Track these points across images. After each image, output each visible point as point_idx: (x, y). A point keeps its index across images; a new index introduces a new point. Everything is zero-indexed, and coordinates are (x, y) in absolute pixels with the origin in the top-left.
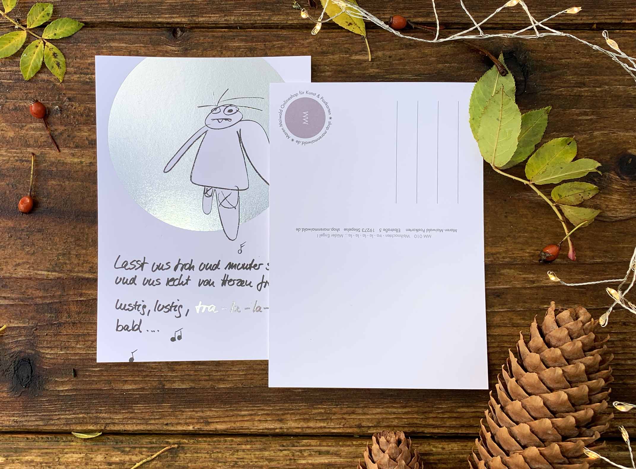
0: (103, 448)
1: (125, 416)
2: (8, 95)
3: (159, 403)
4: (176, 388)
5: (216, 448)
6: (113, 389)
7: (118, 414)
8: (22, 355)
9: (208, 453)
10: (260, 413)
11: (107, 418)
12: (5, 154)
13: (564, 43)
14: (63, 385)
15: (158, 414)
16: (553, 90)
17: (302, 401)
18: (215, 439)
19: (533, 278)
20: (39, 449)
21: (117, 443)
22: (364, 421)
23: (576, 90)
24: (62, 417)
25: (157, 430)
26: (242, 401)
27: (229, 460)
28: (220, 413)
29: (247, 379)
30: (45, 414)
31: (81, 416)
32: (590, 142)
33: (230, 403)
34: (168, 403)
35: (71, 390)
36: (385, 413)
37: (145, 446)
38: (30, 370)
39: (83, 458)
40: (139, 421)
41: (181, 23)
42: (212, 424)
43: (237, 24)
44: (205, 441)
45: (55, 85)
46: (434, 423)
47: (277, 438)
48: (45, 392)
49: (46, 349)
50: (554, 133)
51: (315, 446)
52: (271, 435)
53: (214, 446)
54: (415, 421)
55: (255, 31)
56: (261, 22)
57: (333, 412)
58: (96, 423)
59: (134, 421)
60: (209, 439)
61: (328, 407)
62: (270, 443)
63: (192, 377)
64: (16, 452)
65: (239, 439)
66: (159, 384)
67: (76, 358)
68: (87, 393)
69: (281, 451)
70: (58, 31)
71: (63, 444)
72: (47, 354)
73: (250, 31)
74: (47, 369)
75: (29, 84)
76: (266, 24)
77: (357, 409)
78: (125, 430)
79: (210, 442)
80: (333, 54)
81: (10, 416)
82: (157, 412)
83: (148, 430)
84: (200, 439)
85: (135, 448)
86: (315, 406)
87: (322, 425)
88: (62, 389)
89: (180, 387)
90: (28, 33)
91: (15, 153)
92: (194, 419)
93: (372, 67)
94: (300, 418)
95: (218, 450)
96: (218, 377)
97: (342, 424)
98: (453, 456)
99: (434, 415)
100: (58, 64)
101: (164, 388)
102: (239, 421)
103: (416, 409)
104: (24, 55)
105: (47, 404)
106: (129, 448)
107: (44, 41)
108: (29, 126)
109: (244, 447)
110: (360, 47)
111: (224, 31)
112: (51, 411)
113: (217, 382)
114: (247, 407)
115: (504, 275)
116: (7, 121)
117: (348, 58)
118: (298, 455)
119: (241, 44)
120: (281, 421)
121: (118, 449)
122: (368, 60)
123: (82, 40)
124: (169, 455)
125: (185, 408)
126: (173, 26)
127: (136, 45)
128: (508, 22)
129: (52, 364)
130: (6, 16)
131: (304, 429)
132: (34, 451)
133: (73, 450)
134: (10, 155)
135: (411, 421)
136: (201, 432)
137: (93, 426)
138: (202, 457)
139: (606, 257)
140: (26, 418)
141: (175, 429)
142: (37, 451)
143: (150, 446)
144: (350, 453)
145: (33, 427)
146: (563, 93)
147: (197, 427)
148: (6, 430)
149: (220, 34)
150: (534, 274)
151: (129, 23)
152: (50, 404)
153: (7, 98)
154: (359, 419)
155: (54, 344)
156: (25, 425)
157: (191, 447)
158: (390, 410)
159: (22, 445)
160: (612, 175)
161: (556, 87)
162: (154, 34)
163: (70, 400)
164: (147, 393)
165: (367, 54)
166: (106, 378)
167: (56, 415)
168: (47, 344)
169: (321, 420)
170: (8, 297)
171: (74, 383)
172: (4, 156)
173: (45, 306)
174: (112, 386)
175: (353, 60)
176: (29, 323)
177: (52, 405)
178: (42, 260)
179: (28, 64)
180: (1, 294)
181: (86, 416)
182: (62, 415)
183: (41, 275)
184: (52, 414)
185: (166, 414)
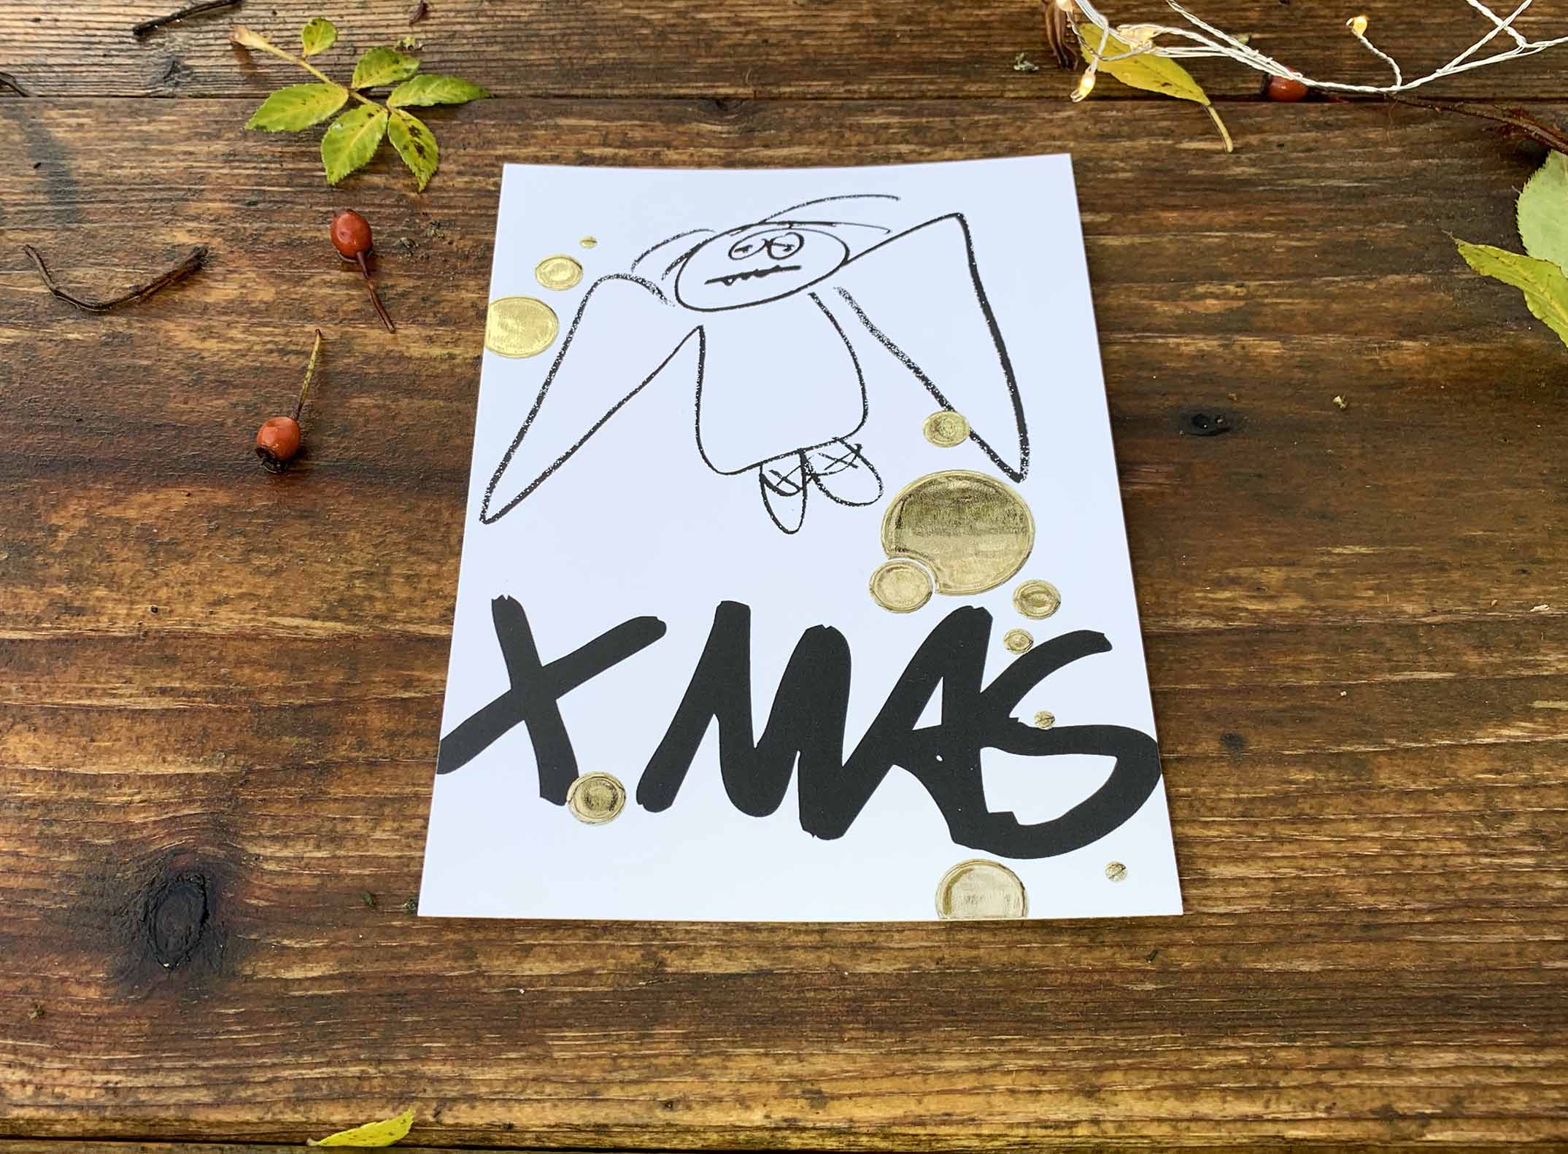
1: (515, 1073)
2: (276, 216)
3: (642, 1027)
4: (704, 974)
6: (481, 974)
7: (490, 1066)
8: (183, 861)
10: (1012, 1064)
11: (450, 1079)
14: (305, 960)
15: (637, 1063)
17: (1162, 1021)
22: (1400, 1098)
24: (286, 1073)
26: (943, 1022)
28: (865, 1064)
29: (957, 947)
30: (224, 1062)
31: (354, 1070)
33: (900, 1028)
34: (676, 1026)
35: (332, 977)
36: (1475, 1069)
38: (200, 912)
40: (564, 1092)
41: (737, 95)
42: (836, 1103)
45: (403, 197)
48: (234, 986)
49: (267, 843)
57: (1281, 1062)
58: (407, 1101)
59: (548, 1089)
61: (1259, 1045)
66: (645, 961)
67: (367, 872)
68: (389, 989)
70: (428, 94)
72: (266, 859)
74: (257, 908)
77: (1367, 1054)
78: (510, 1127)
81: (93, 1071)
82: (632, 1058)
87: (1247, 1108)
88: (300, 974)
89: (720, 971)
90: (350, 97)
91: (270, 334)
92: (769, 1081)
93: (1237, 163)
94: (1162, 1082)
96: (855, 941)
97: (1321, 1106)
100: (420, 149)
101: (664, 973)
102: (937, 1092)
104: (336, 128)
105: (239, 1028)
112: (245, 1053)
113: (849, 953)
114: (963, 1042)
116: (261, 268)
117: (1171, 146)
120: (1091, 1093)
123: (485, 114)
125: (733, 1044)
126: (718, 99)
127: (622, 123)
129: (279, 891)
131: (1182, 1126)
134: (253, 338)
137: (394, 1109)
140: (151, 1079)
141: (698, 1123)
147: (780, 1116)
152: (246, 1027)
154: (1381, 1088)
155: (297, 827)
156: (138, 1105)
158: (1487, 1056)
163: (325, 1014)
164: (601, 989)
165: (1221, 139)
167: (260, 1066)
168: (274, 827)
169: (1239, 1093)
170: (172, 689)
171: (344, 953)
172: (237, 342)
173: (287, 716)
174: (479, 966)
175: (1186, 150)
176: (224, 764)
177: (255, 1031)
178: (300, 588)
179: (344, 144)
180: (154, 679)
181: (372, 1071)
182: (285, 1066)
183: (290, 628)
184: (250, 1062)
185: (668, 1063)
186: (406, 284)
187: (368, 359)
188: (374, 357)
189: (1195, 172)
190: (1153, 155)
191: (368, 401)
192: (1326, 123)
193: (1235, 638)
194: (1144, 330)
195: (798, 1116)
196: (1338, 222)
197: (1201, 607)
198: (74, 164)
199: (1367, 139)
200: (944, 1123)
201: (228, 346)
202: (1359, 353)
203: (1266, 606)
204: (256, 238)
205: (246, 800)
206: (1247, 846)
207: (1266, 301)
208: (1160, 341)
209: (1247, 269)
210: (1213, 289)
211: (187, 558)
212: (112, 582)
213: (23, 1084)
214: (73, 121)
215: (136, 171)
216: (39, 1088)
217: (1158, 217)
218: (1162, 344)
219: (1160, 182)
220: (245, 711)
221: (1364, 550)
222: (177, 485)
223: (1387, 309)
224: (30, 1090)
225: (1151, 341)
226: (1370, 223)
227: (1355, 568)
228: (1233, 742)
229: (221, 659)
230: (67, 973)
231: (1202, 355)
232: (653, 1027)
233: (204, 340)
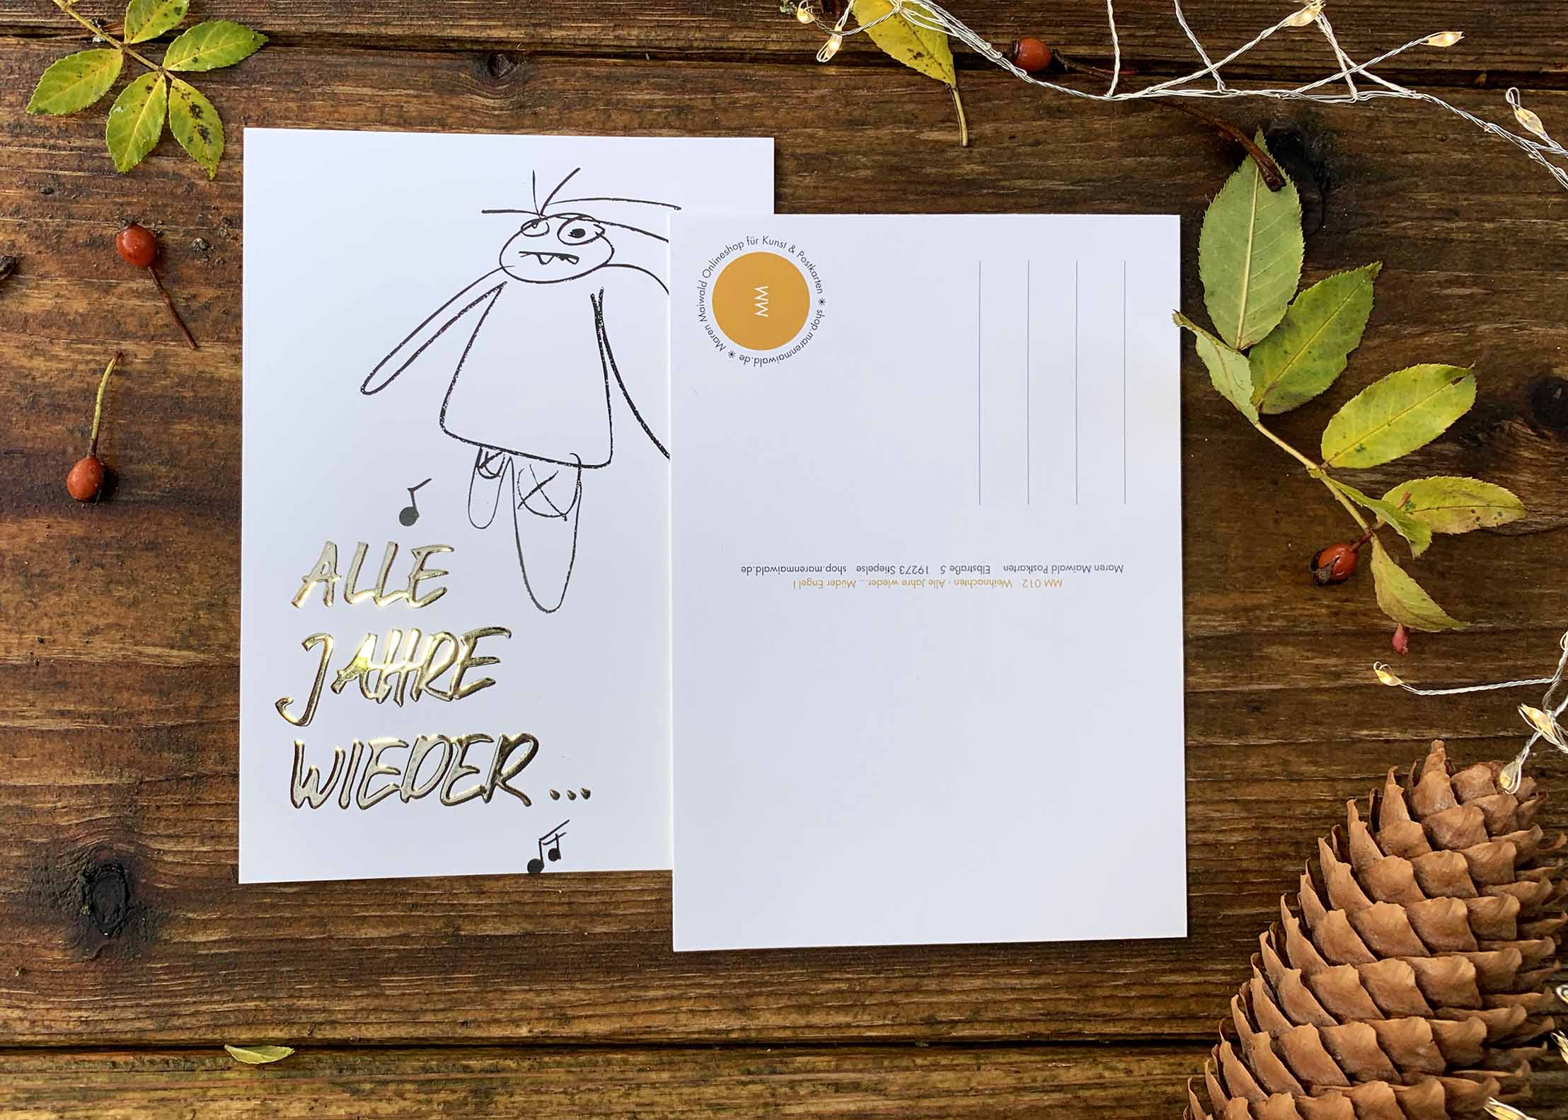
0: (306, 1083)
1: (360, 1005)
2: (74, 208)
3: (446, 972)
4: (488, 936)
5: (583, 1080)
6: (331, 938)
7: (343, 1000)
8: (104, 855)
9: (565, 1093)
10: (693, 992)
11: (317, 1010)
12: (63, 354)
13: (1412, 116)
14: (205, 928)
15: (443, 998)
16: (1387, 224)
18: (583, 1058)
19: (1336, 666)
20: (143, 1090)
21: (341, 1071)
22: (940, 1010)
23: (1439, 225)
24: (204, 1008)
25: (438, 1039)
26: (650, 966)
27: (618, 1109)
28: (595, 995)
29: (663, 912)
30: (160, 1001)
31: (251, 1005)
32: (1468, 348)
33: (623, 972)
34: (469, 972)
35: (226, 940)
36: (994, 990)
37: (411, 1078)
38: (123, 894)
39: (255, 1110)
40: (395, 1017)
41: (510, 42)
42: (576, 1021)
43: (644, 47)
44: (559, 1064)
45: (192, 186)
46: (1105, 1010)
47: (733, 1053)
48: (158, 948)
49: (165, 840)
50: (1388, 326)
51: (825, 1071)
52: (718, 1045)
53: (582, 1076)
54: (1063, 1007)
55: (687, 66)
56: (702, 45)
57: (869, 988)
58: (291, 1024)
59: (384, 1015)
60: (568, 1059)
61: (856, 977)
62: (718, 1067)
63: (527, 908)
64: (84, 1099)
65: (641, 1058)
66: (447, 926)
68: (268, 948)
69: (744, 1084)
70: (203, 54)
71: (204, 1076)
72: (166, 852)
73: (679, 66)
74: (165, 890)
75: (127, 183)
76: (717, 49)
77: (926, 982)
78: (361, 1039)
79: (571, 1065)
80: (877, 125)
81: (69, 1009)
82: (440, 994)
83: (419, 1038)
84: (546, 1059)
85: (386, 1083)
86: (826, 976)
87: (842, 1019)
88: (203, 939)
90: (126, 55)
91: (90, 352)
92: (532, 1009)
93: (969, 159)
94: (789, 1003)
95: (590, 1086)
96: (592, 908)
97: (890, 1016)
98: (1152, 1089)
99: (1108, 993)
100: (204, 133)
101: (458, 935)
102: (643, 1013)
103: (1063, 979)
104: (116, 110)
105: (166, 977)
106: (371, 1082)
107: (166, 76)
108: (124, 286)
109: (653, 1076)
110: (942, 111)
111: (615, 65)
112: (174, 994)
113: (588, 918)
114: (661, 979)
115: (1270, 659)
116: (71, 273)
117: (912, 136)
118: (785, 1093)
119: (656, 97)
120: (743, 1011)
121: (345, 1086)
122: (957, 144)
123: (262, 77)
124: (469, 1099)
125: (508, 983)
126: (488, 46)
127: (397, 92)
128: (1283, 63)
129: (179, 877)
130: (70, 12)
131: (799, 1031)
132: (131, 1095)
133: (231, 1092)
134: (76, 356)
135: (1051, 1007)
136: (549, 1041)
137: (281, 1030)
138: (551, 1103)
139: (1502, 617)
140: (110, 1014)
141: (485, 1035)
142: (138, 1095)
143: (423, 1077)
144: (910, 1086)
145: (129, 1035)
146: (1410, 233)
147: (539, 1028)
148: (60, 1044)
149: (604, 70)
150: (1338, 656)
151: (379, 37)
152: (172, 976)
153: (71, 216)
154: (930, 1004)
155: (185, 827)
156: (107, 1031)
157: (523, 1079)
158: (1002, 981)
159: (100, 1080)
160: (1516, 425)
161: (1393, 219)
162: (444, 67)
163: (225, 967)
164: (415, 947)
165: (957, 128)
166: (313, 911)
167: (187, 1004)
168: (167, 827)
169: (839, 1009)
170: (69, 711)
171: (234, 923)
172: (61, 360)
173: (163, 734)
174: (330, 931)
175: (924, 142)
176: (121, 776)
177: (178, 979)
180: (52, 702)
181: (263, 1005)
182: (202, 1003)
183: (154, 656)
184: (178, 1000)
185: (464, 997)
186: (207, 293)
188: (188, 379)
190: (892, 149)
191: (188, 427)
195: (551, 1030)
200: (646, 1033)
201: (54, 365)
205: (143, 807)
211: (59, 589)
213: (21, 1019)
216: (33, 1022)
220: (129, 731)
222: (35, 516)
224: (27, 1024)
229: (102, 685)
230: (34, 941)
232: (453, 973)
233: (31, 357)
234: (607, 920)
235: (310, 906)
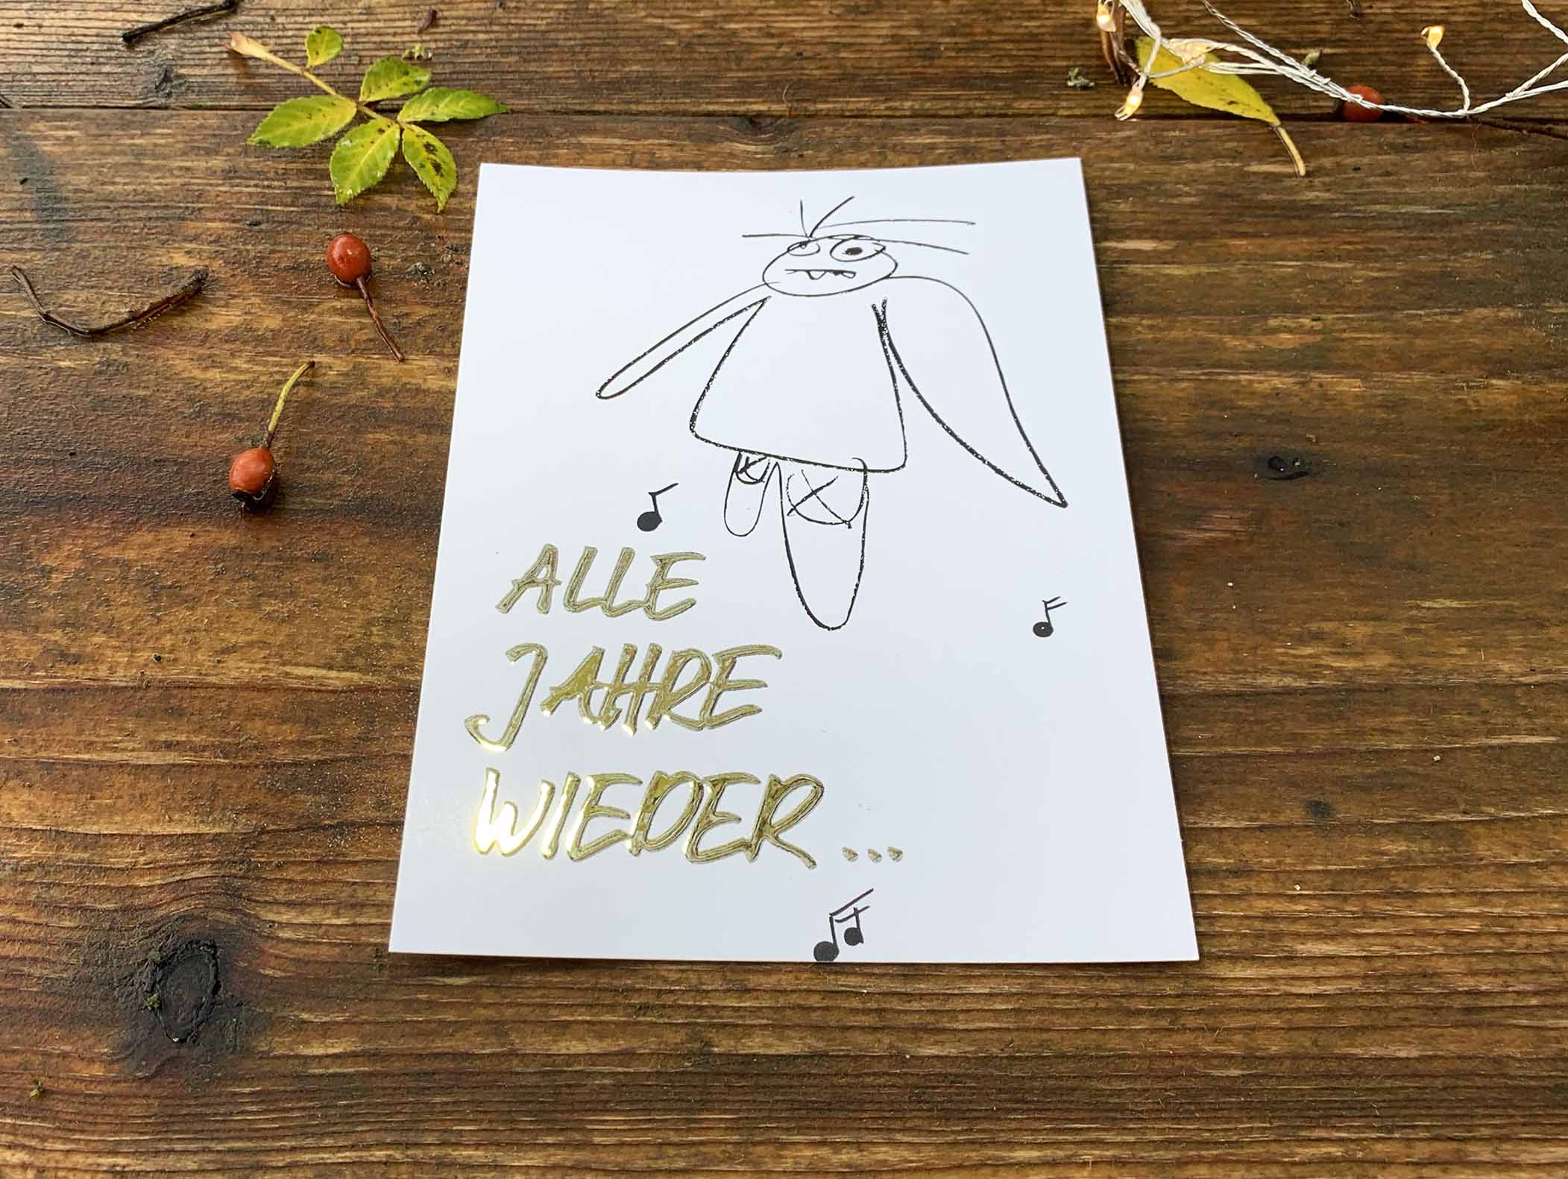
1: (553, 1160)
2: (281, 237)
3: (689, 1110)
6: (513, 1054)
7: (526, 1152)
8: (193, 928)
10: (1088, 1153)
11: (483, 1166)
14: (324, 1036)
15: (684, 1152)
17: (1247, 1109)
24: (307, 1157)
26: (1014, 1111)
28: (928, 1154)
29: (1027, 1029)
30: (240, 1144)
31: (380, 1154)
33: (966, 1116)
34: (726, 1111)
35: (354, 1055)
38: (212, 982)
45: (416, 219)
48: (249, 1063)
49: (283, 910)
63: (815, 1015)
66: (691, 1040)
68: (416, 1067)
70: (442, 109)
72: (282, 925)
74: (273, 978)
75: (343, 216)
80: (1195, 160)
81: (99, 1153)
82: (680, 1144)
88: (320, 1051)
89: (772, 1052)
90: (359, 111)
91: (276, 364)
93: (1311, 187)
96: (915, 1019)
100: (437, 167)
101: (711, 1054)
104: (344, 144)
105: (254, 1108)
108: (326, 305)
110: (1270, 148)
112: (264, 1134)
113: (909, 1035)
116: (266, 293)
117: (1240, 169)
119: (938, 140)
122: (1296, 175)
123: (503, 131)
125: (788, 1129)
126: (750, 115)
127: (649, 142)
129: (297, 959)
134: (259, 369)
140: (162, 1162)
152: (264, 1105)
153: (276, 244)
155: (314, 891)
163: (348, 1094)
164: (643, 1069)
165: (1293, 162)
166: (490, 1013)
167: (280, 1150)
168: (290, 891)
170: (178, 743)
171: (367, 1028)
172: (242, 372)
173: (303, 772)
174: (513, 1043)
175: (1254, 173)
176: (235, 823)
177: (273, 1111)
178: (315, 635)
179: (353, 162)
180: (158, 731)
181: (398, 1155)
182: (304, 1149)
183: (304, 678)
184: (267, 1144)
185: (716, 1150)
186: (422, 312)
187: (383, 392)
188: (389, 390)
189: (1265, 197)
190: (1220, 179)
191: (383, 437)
192: (1405, 146)
193: (1319, 698)
194: (1214, 366)
196: (1420, 251)
197: (1283, 663)
198: (62, 180)
199: (1450, 163)
201: (232, 376)
202: (1445, 391)
203: (1351, 664)
204: (261, 260)
206: (1337, 920)
207: (1345, 335)
208: (1231, 378)
209: (1323, 301)
210: (1287, 322)
211: (192, 602)
212: (110, 628)
213: (24, 1166)
214: (61, 133)
215: (129, 188)
216: (40, 1171)
217: (1226, 245)
218: (1233, 382)
219: (1227, 208)
220: (257, 766)
221: (1455, 604)
222: (179, 524)
223: (1475, 345)
224: (31, 1173)
225: (1222, 378)
226: (1454, 253)
227: (1445, 624)
228: (1319, 809)
229: (229, 712)
230: (67, 1048)
231: (1277, 393)
232: (700, 1111)
233: (206, 369)
234: (938, 1038)
235: (486, 1006)
